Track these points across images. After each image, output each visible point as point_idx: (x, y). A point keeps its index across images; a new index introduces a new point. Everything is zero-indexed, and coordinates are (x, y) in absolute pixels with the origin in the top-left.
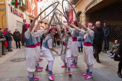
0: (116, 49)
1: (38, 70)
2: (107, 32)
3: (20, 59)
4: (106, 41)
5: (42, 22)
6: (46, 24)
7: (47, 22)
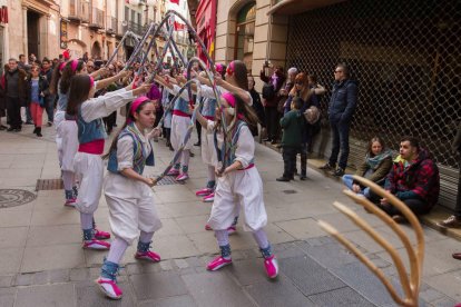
0: (375, 170)
1: (92, 246)
2: (346, 104)
3: (7, 196)
4: (341, 138)
5: (75, 22)
6: (94, 29)
7: (101, 24)
